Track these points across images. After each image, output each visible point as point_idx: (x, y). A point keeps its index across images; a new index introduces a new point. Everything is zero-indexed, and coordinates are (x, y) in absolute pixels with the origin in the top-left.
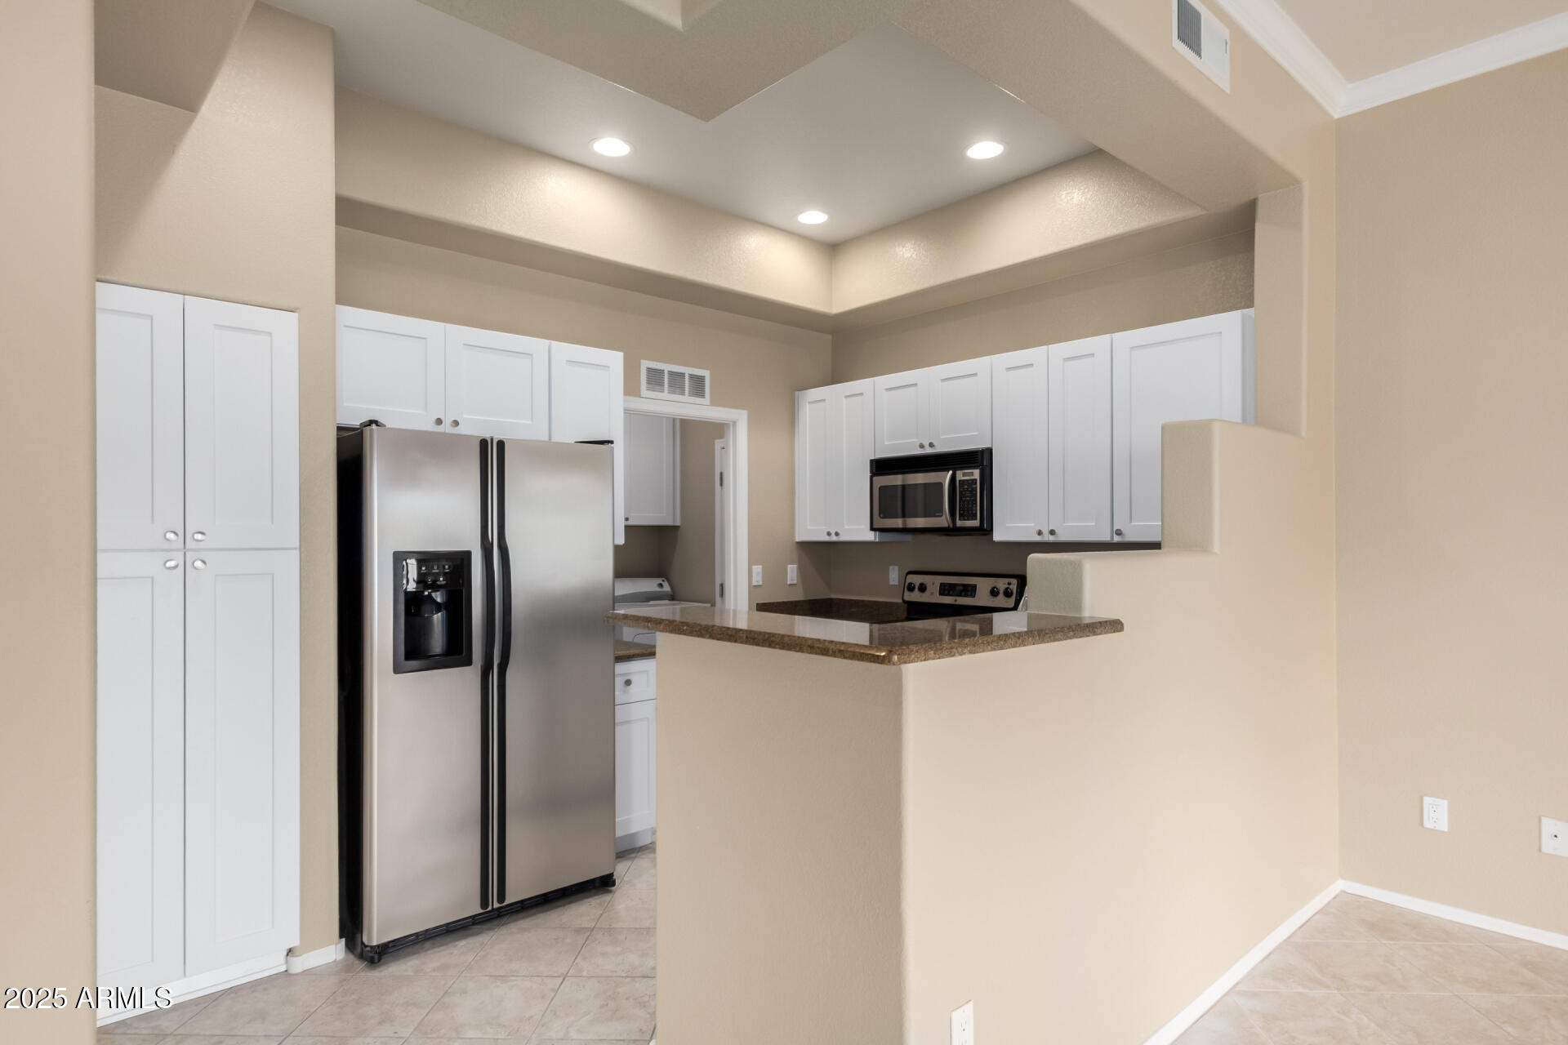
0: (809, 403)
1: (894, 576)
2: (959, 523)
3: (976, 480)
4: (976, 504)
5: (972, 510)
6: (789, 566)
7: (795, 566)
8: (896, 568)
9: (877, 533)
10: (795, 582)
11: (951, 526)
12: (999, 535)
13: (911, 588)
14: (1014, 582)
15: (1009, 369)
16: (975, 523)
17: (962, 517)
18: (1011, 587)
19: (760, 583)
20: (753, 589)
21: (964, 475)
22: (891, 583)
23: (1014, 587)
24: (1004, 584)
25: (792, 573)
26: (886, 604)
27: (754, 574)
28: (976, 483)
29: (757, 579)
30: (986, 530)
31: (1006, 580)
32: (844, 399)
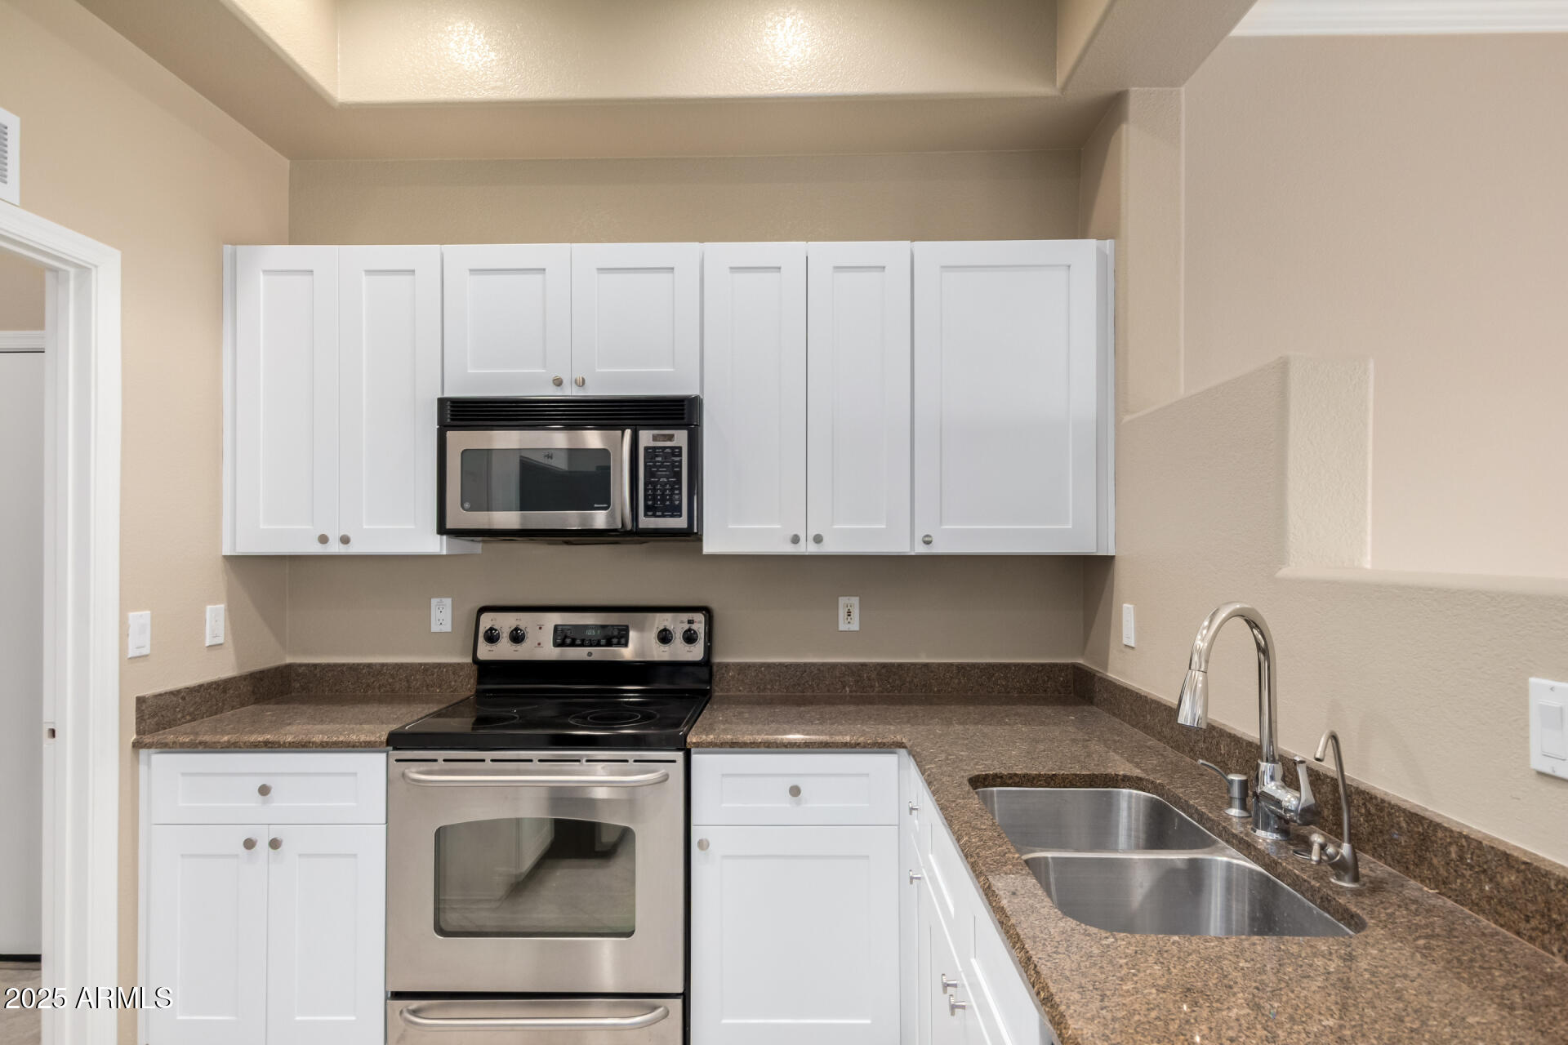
0: (265, 272)
1: (442, 616)
2: (646, 522)
3: (680, 448)
4: (680, 489)
5: (671, 500)
6: (209, 608)
7: (221, 607)
8: (448, 602)
9: (445, 537)
10: (220, 640)
11: (629, 526)
12: (710, 547)
13: (492, 637)
14: (699, 618)
15: (733, 269)
16: (680, 523)
17: (651, 510)
18: (694, 627)
19: (146, 651)
20: (129, 663)
21: (655, 438)
22: (435, 628)
23: (699, 627)
24: (682, 622)
25: (215, 622)
26: (426, 669)
27: (133, 630)
28: (680, 455)
29: (140, 642)
30: (691, 536)
31: (686, 616)
32: (364, 278)
